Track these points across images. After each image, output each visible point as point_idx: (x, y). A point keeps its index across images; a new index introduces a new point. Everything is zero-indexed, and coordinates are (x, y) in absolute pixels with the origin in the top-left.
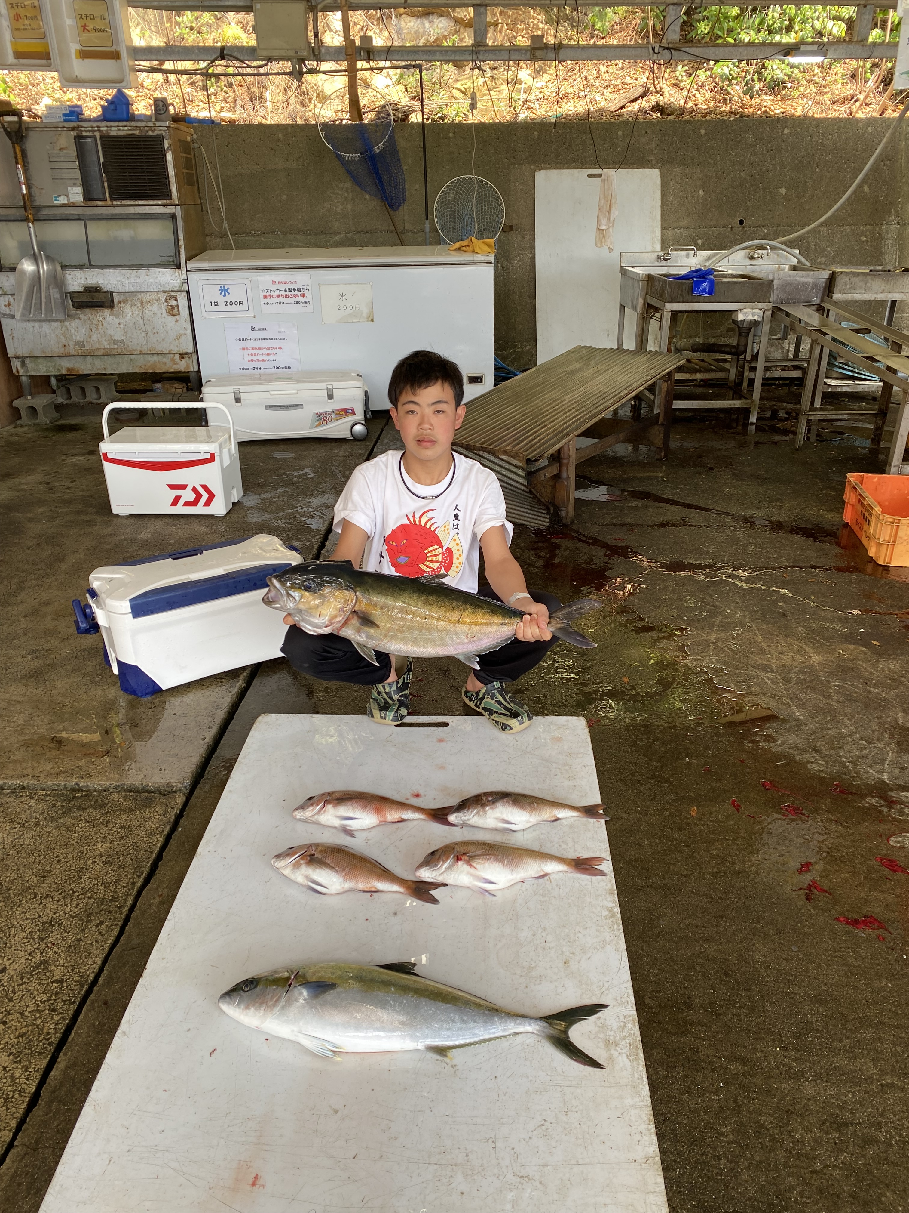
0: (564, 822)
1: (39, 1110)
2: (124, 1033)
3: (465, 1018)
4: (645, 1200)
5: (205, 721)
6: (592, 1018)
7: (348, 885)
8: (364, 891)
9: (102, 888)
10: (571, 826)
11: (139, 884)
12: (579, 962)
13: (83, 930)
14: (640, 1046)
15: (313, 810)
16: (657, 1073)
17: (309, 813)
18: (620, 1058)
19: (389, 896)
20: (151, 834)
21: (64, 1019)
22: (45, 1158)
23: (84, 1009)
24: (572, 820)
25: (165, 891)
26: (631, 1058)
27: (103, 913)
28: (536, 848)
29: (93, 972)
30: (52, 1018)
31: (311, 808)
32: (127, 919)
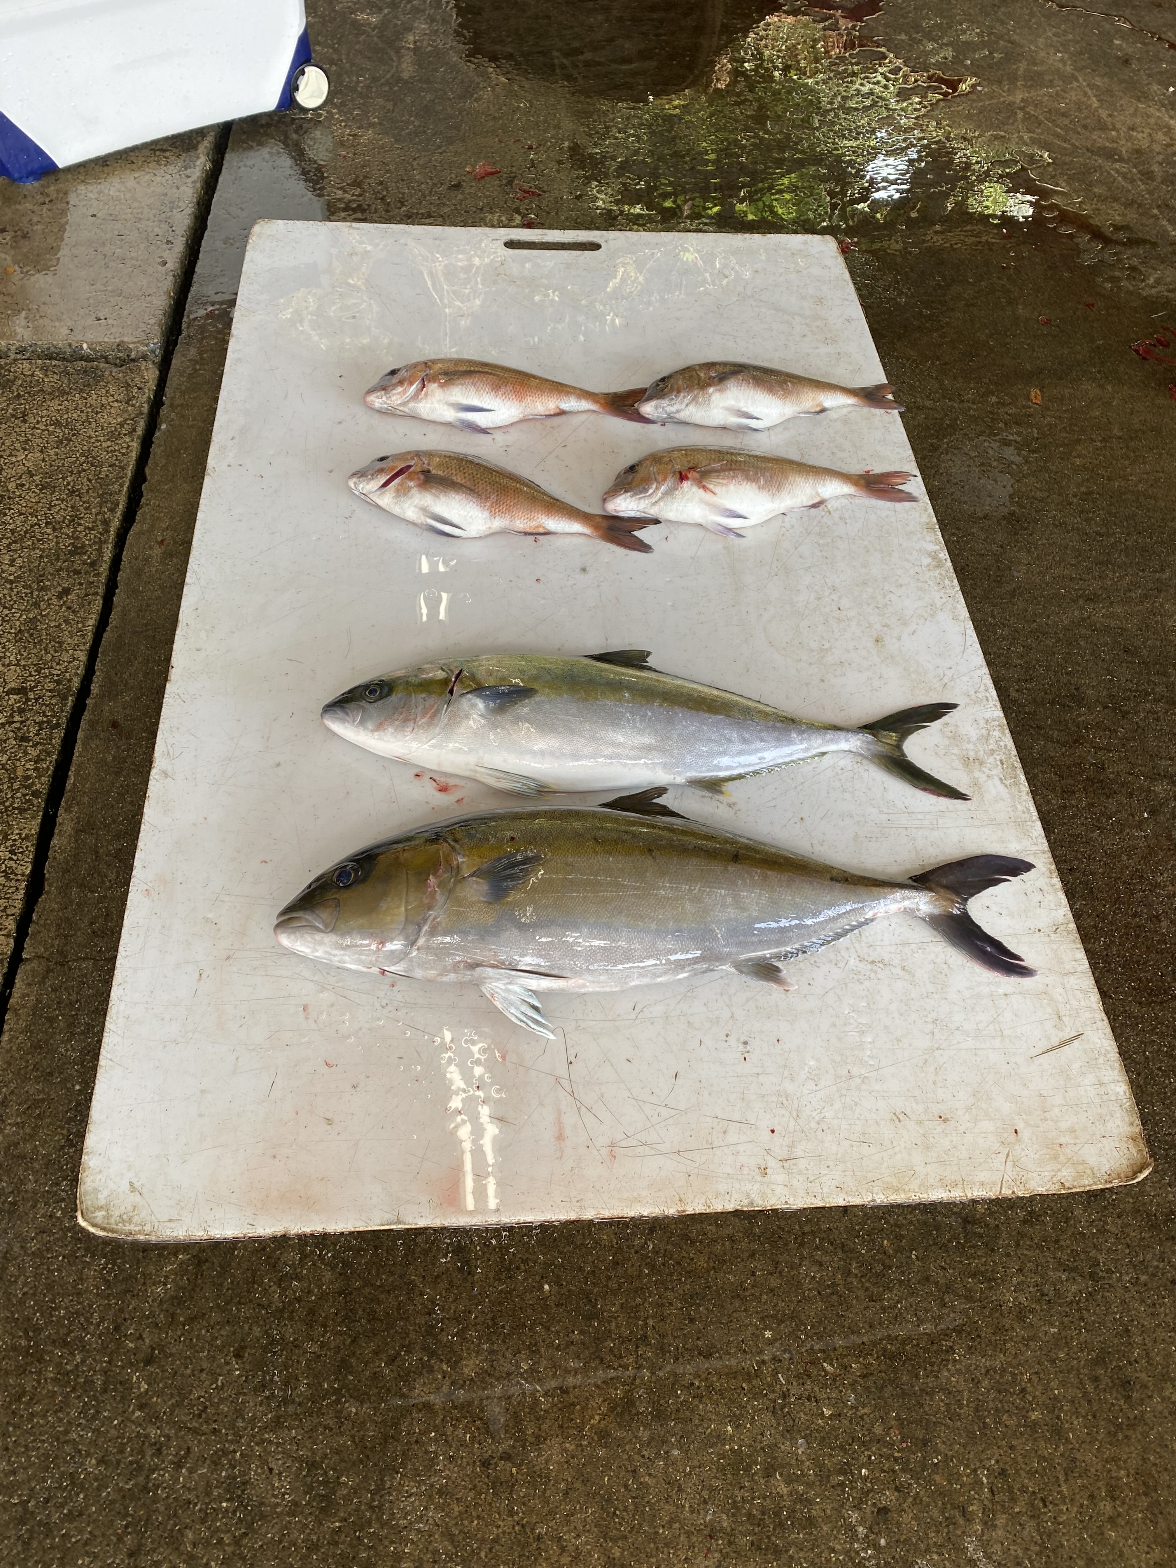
0: (832, 415)
1: (49, 902)
2: (165, 774)
3: (747, 736)
4: (1063, 984)
5: (157, 230)
6: (936, 725)
7: (498, 523)
8: (526, 534)
9: (49, 531)
10: (846, 421)
11: (116, 523)
12: (899, 639)
13: (36, 605)
14: (1018, 765)
15: (405, 392)
16: (1049, 802)
17: (397, 398)
18: (990, 782)
19: (568, 540)
20: (114, 436)
21: (49, 754)
22: (85, 976)
23: (80, 735)
24: (845, 411)
25: (169, 534)
26: (1007, 782)
27: (64, 574)
28: (794, 456)
29: (76, 674)
30: (26, 753)
31: (400, 389)
32: (111, 586)
